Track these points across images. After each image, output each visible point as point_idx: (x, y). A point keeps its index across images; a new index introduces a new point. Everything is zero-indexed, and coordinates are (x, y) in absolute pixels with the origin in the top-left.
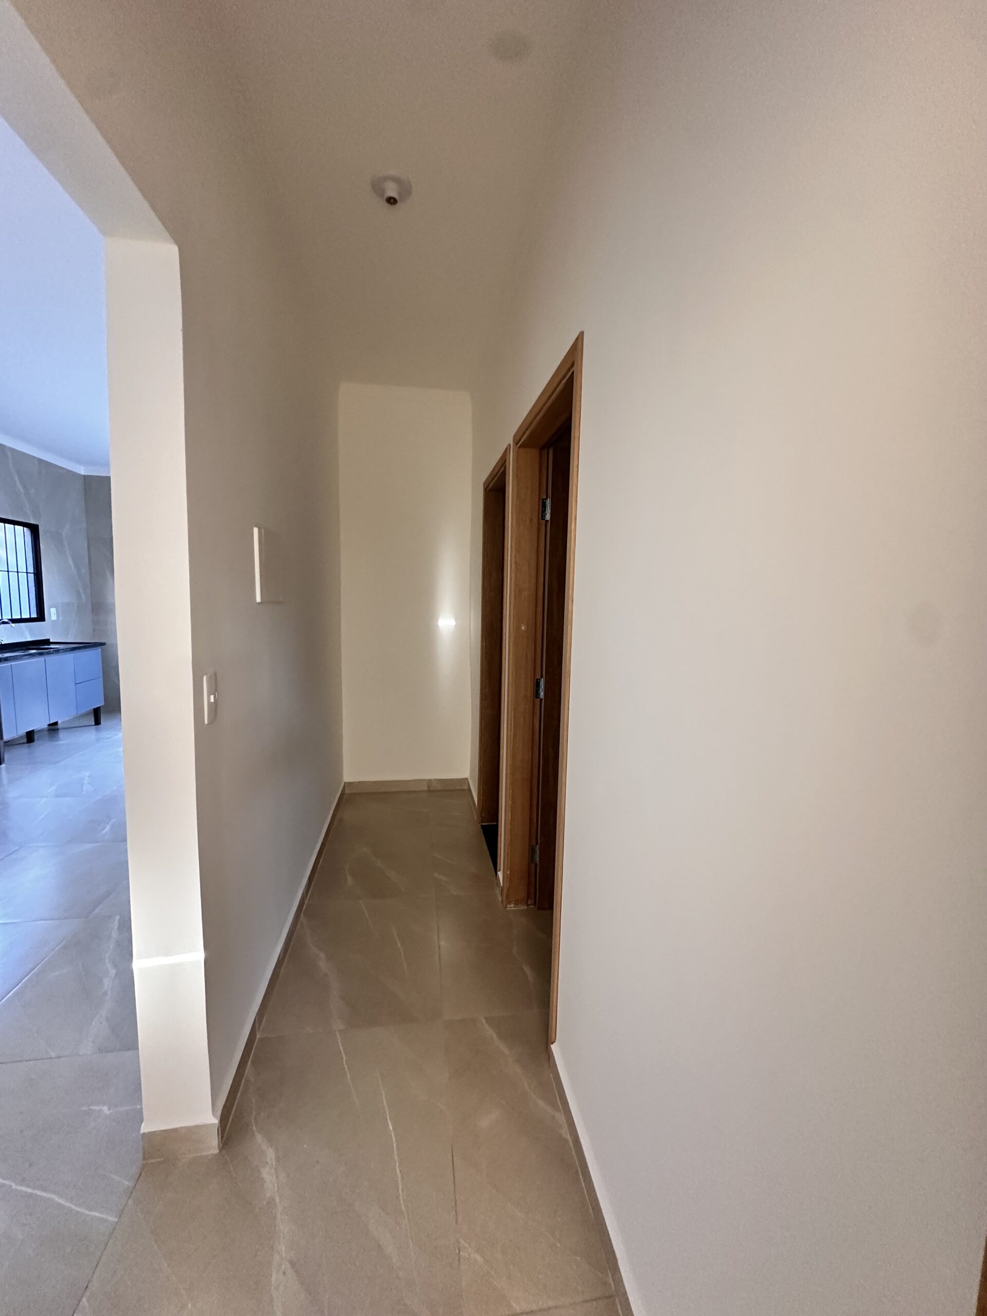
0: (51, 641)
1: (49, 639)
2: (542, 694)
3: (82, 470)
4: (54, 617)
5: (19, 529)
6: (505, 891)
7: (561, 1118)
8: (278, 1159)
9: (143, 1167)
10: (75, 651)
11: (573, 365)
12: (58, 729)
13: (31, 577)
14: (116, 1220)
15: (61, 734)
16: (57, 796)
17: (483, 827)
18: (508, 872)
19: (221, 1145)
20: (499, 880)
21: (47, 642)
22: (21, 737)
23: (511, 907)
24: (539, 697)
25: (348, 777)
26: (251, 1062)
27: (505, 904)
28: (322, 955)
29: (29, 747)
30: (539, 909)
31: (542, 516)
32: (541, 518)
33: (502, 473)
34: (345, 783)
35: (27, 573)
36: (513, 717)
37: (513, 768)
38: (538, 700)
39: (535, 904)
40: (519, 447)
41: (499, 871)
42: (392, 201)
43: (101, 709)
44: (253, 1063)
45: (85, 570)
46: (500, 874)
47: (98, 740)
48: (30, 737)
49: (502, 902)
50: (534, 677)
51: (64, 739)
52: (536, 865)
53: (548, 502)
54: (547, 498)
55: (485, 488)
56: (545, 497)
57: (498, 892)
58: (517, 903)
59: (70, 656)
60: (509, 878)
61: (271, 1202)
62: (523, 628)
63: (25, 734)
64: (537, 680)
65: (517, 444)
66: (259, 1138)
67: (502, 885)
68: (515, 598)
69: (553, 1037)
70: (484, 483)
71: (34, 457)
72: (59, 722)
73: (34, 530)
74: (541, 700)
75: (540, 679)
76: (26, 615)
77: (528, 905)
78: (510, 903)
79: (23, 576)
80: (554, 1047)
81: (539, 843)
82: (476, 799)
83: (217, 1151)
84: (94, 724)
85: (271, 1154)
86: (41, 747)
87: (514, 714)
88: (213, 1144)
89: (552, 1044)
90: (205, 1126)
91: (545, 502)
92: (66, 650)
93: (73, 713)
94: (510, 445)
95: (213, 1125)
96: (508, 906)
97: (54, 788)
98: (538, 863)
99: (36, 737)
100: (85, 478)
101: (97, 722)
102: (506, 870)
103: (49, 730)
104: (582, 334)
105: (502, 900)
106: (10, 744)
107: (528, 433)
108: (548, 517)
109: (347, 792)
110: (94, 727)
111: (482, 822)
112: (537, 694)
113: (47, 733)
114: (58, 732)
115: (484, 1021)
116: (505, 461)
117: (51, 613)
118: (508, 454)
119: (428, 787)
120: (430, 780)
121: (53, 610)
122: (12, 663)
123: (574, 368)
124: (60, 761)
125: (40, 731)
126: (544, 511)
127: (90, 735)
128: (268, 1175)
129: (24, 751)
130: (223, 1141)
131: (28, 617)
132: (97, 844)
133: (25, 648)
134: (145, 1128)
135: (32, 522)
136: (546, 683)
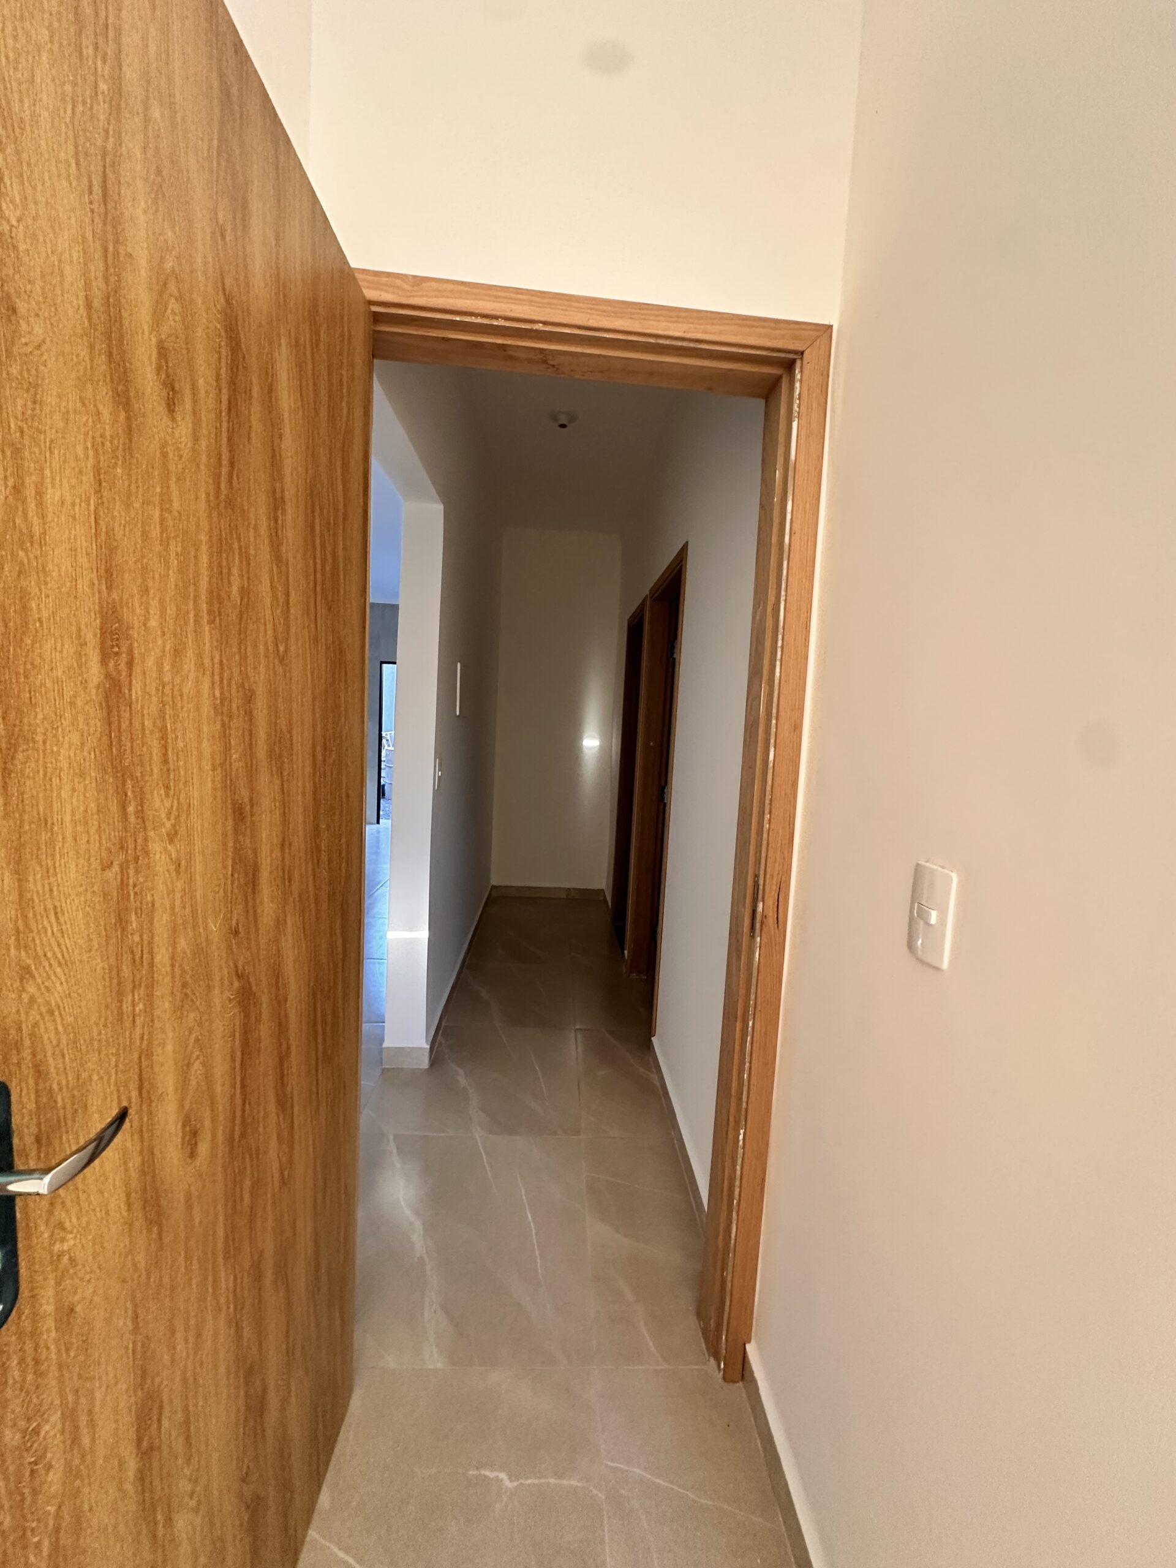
6: (629, 962)
7: (655, 1077)
8: (467, 1075)
17: (614, 926)
18: (633, 946)
19: (430, 1064)
20: (624, 956)
23: (633, 975)
24: (663, 802)
25: (494, 882)
31: (671, 654)
32: (669, 655)
33: (641, 616)
34: (492, 886)
36: (641, 816)
38: (662, 804)
40: (653, 600)
41: (625, 949)
42: (563, 426)
46: (626, 952)
50: (659, 785)
55: (629, 623)
56: (673, 639)
57: (623, 964)
58: (638, 973)
60: (634, 953)
61: (465, 1090)
62: (651, 744)
64: (662, 787)
65: (651, 598)
66: (453, 1065)
67: (626, 959)
68: (646, 720)
69: (654, 1033)
70: (628, 620)
75: (664, 787)
77: (648, 976)
78: (632, 972)
80: (654, 1039)
82: (610, 904)
83: (427, 1068)
88: (425, 1061)
89: (653, 1037)
90: (420, 1049)
94: (647, 597)
95: (426, 1048)
96: (630, 975)
102: (631, 949)
104: (687, 542)
105: (626, 972)
109: (494, 894)
111: (614, 922)
112: (661, 800)
115: (607, 1033)
116: (642, 609)
118: (645, 601)
119: (566, 894)
120: (569, 889)
123: (683, 564)
126: (672, 650)
130: (431, 1061)
134: (386, 1042)
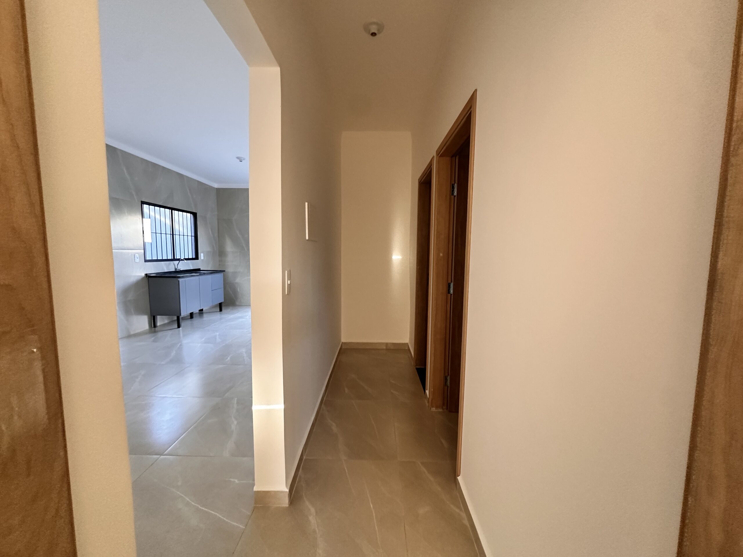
0: (201, 269)
1: (200, 269)
2: (452, 291)
3: (216, 186)
4: (202, 258)
5: (189, 215)
6: (430, 400)
7: (464, 515)
8: (316, 512)
9: (255, 508)
10: (212, 274)
11: (471, 108)
12: (203, 313)
13: (193, 238)
14: (244, 528)
15: (205, 315)
16: (205, 343)
17: (417, 369)
18: (432, 390)
19: (289, 503)
20: (427, 394)
21: (199, 270)
22: (187, 316)
23: (434, 409)
24: (450, 293)
25: (343, 340)
26: (302, 468)
27: (430, 407)
28: (334, 424)
29: (191, 321)
30: (450, 411)
31: (452, 193)
32: (451, 194)
33: (429, 172)
34: (342, 343)
35: (191, 236)
36: (435, 303)
37: (435, 333)
38: (449, 295)
39: (447, 409)
40: (439, 157)
41: (427, 390)
42: (374, 34)
43: (223, 303)
44: (303, 469)
45: (216, 235)
46: (427, 392)
47: (221, 319)
48: (192, 315)
49: (428, 406)
50: (447, 282)
51: (206, 317)
52: (448, 387)
53: (456, 185)
54: (455, 183)
55: (419, 181)
56: (454, 183)
57: (426, 402)
58: (437, 407)
59: (210, 276)
60: (433, 393)
61: (314, 531)
62: (441, 255)
63: (190, 314)
64: (449, 283)
65: (438, 155)
66: (307, 503)
67: (428, 397)
68: (437, 239)
69: (459, 473)
70: (419, 180)
71: (195, 180)
72: (204, 309)
73: (195, 215)
74: (451, 294)
75: (450, 283)
76: (190, 257)
77: (443, 409)
79: (190, 238)
80: (459, 478)
81: (449, 375)
82: (413, 354)
83: (287, 506)
84: (219, 311)
85: (313, 510)
86: (196, 321)
87: (436, 303)
88: (285, 502)
89: (458, 476)
90: (282, 492)
91: (454, 186)
92: (208, 274)
93: (211, 304)
94: (434, 157)
95: (287, 492)
96: (432, 408)
97: (203, 339)
98: (449, 386)
99: (194, 316)
100: (218, 190)
101: (221, 310)
102: (431, 389)
103: (199, 313)
104: (476, 90)
105: (428, 405)
106: (184, 318)
107: (445, 148)
108: (455, 194)
109: (343, 347)
110: (219, 312)
111: (416, 366)
112: (449, 292)
113: (198, 315)
114: (203, 315)
115: (420, 464)
116: (431, 165)
117: (201, 256)
118: (433, 161)
119: (386, 347)
120: (387, 343)
121: (202, 255)
122: (186, 279)
123: (472, 109)
124: (205, 327)
125: (195, 313)
126: (453, 191)
127: (217, 316)
128: (312, 519)
129: (188, 322)
130: (290, 502)
131: (191, 257)
132: (224, 366)
133: (190, 273)
134: (256, 489)
135: (194, 211)
136: (454, 285)
